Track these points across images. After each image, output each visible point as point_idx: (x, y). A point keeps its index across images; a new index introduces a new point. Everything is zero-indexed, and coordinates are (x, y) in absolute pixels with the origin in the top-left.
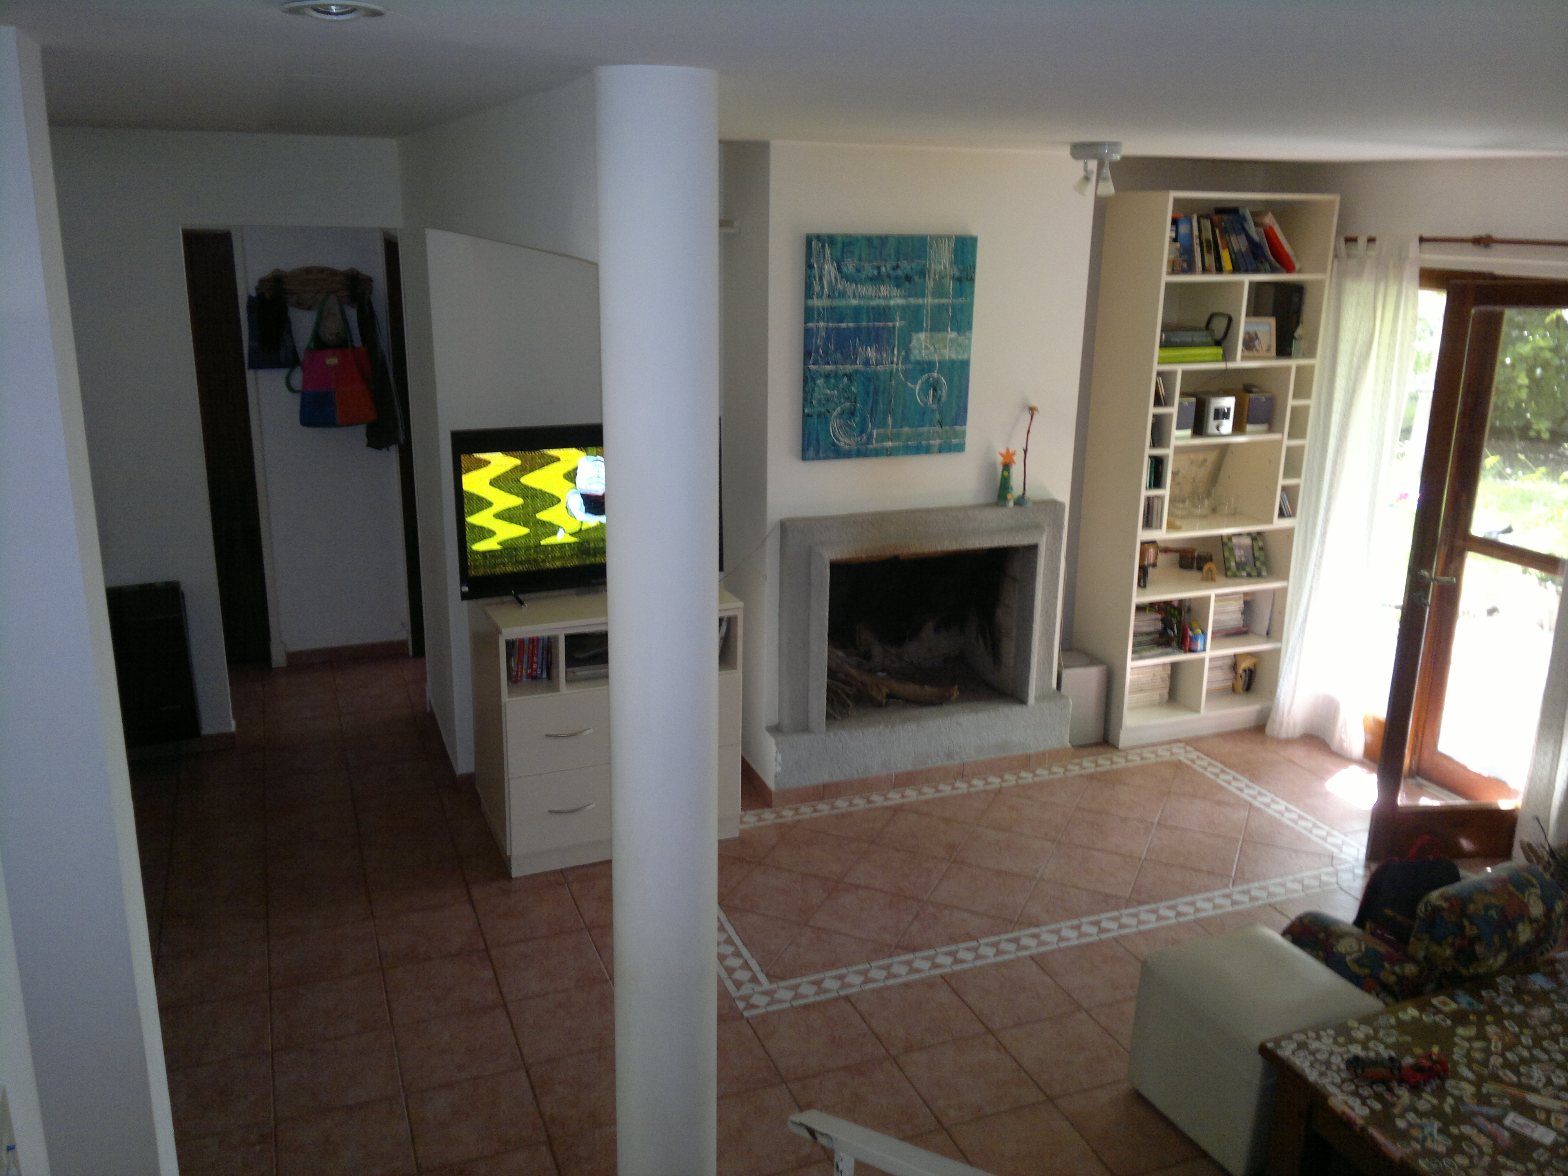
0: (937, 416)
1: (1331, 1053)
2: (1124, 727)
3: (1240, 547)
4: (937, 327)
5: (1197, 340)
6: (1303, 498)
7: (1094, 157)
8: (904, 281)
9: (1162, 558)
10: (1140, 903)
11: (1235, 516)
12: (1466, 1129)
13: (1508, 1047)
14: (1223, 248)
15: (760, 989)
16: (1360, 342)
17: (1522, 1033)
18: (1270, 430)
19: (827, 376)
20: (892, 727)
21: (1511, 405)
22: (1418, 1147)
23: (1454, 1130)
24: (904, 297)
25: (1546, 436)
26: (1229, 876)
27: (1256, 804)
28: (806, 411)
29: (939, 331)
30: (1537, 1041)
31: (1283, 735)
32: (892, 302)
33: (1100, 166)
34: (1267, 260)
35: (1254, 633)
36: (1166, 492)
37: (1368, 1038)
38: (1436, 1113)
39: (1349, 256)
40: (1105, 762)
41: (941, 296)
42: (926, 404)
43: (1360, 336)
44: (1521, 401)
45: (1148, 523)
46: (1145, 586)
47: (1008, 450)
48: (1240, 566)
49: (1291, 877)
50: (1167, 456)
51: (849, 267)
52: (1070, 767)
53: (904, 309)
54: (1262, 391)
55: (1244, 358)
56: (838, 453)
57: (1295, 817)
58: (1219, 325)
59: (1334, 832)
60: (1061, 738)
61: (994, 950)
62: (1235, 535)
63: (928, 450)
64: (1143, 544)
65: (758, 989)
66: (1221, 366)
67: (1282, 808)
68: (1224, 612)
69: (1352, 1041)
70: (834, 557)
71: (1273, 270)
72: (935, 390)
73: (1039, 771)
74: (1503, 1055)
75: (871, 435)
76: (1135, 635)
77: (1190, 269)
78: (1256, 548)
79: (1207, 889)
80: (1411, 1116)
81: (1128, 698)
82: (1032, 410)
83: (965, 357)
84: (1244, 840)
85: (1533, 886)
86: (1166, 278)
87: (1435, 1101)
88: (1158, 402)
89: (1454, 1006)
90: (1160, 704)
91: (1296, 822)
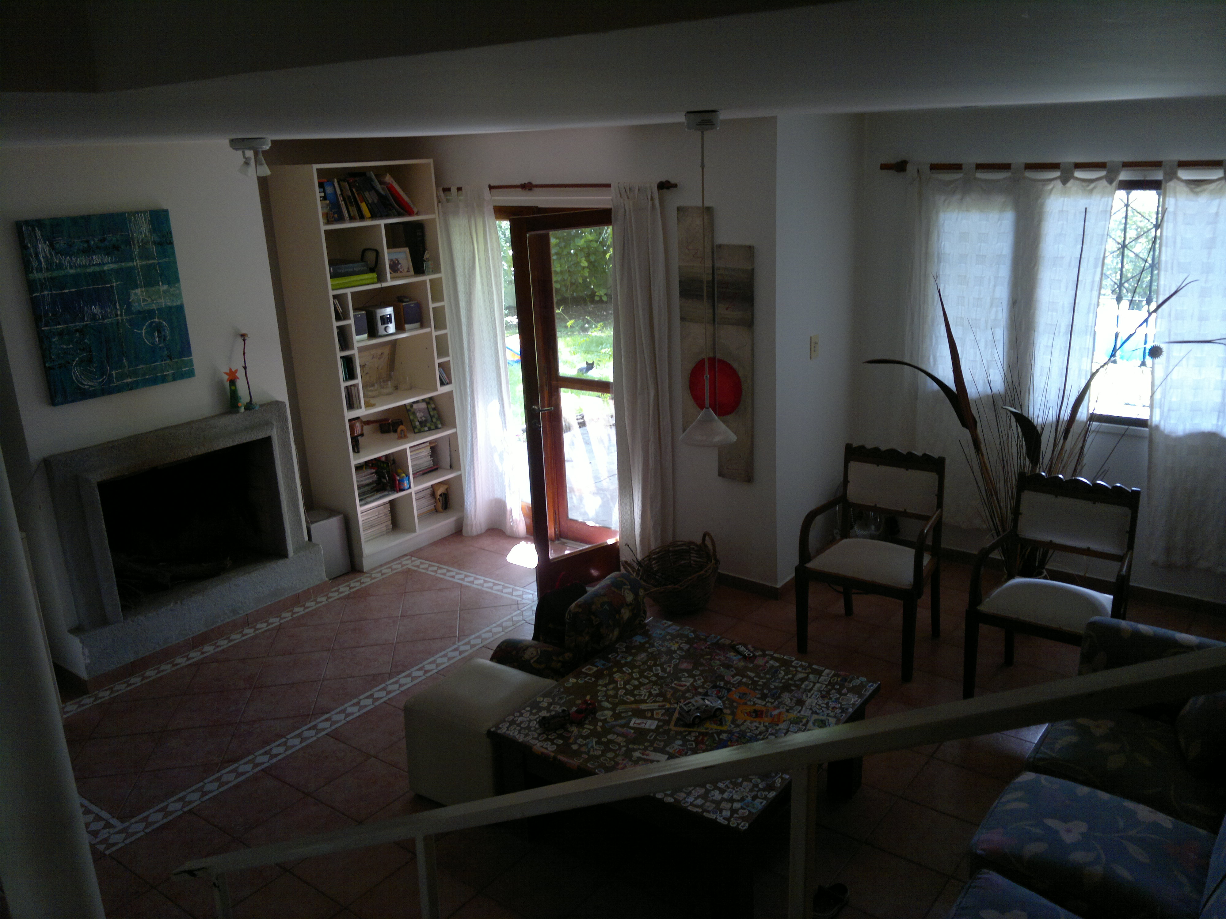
0: (166, 353)
1: (530, 721)
2: (364, 555)
3: (420, 411)
4: (150, 283)
5: (357, 269)
6: (454, 370)
7: (250, 149)
8: (113, 250)
9: (366, 428)
10: (398, 673)
11: (412, 389)
12: (610, 737)
13: (626, 683)
14: (361, 203)
15: (116, 830)
16: (467, 259)
17: (633, 672)
18: (422, 326)
19: (61, 334)
20: (181, 603)
21: (581, 281)
22: (587, 756)
23: (604, 740)
24: (116, 262)
25: (605, 299)
26: (456, 637)
27: (465, 583)
28: (47, 365)
29: (153, 286)
30: (642, 675)
31: (475, 533)
32: (106, 268)
33: (256, 154)
34: (394, 207)
35: (441, 468)
36: (359, 381)
37: (550, 704)
38: (594, 733)
39: (448, 201)
40: (355, 584)
41: (147, 258)
42: (153, 344)
43: (466, 255)
44: (586, 278)
45: (351, 406)
46: (358, 452)
47: (231, 370)
48: (423, 423)
49: (494, 625)
50: (354, 355)
51: (61, 244)
52: (331, 595)
53: (118, 272)
54: (411, 300)
55: (393, 278)
56: (85, 395)
57: (490, 585)
58: (371, 256)
59: (516, 588)
60: (321, 575)
61: (299, 740)
62: (414, 403)
63: (164, 380)
64: (350, 421)
65: (112, 831)
66: (378, 286)
67: (481, 582)
68: (418, 458)
69: (540, 709)
70: (99, 480)
71: (399, 215)
72: (159, 332)
73: (308, 604)
74: (624, 688)
75: (111, 375)
76: (359, 488)
77: (340, 219)
78: (431, 410)
79: (442, 649)
80: (580, 741)
81: (363, 535)
82: (243, 336)
83: (179, 303)
84: (461, 610)
85: (625, 584)
86: (324, 228)
87: (592, 727)
88: (338, 318)
89: (595, 669)
90: (388, 533)
91: (491, 588)
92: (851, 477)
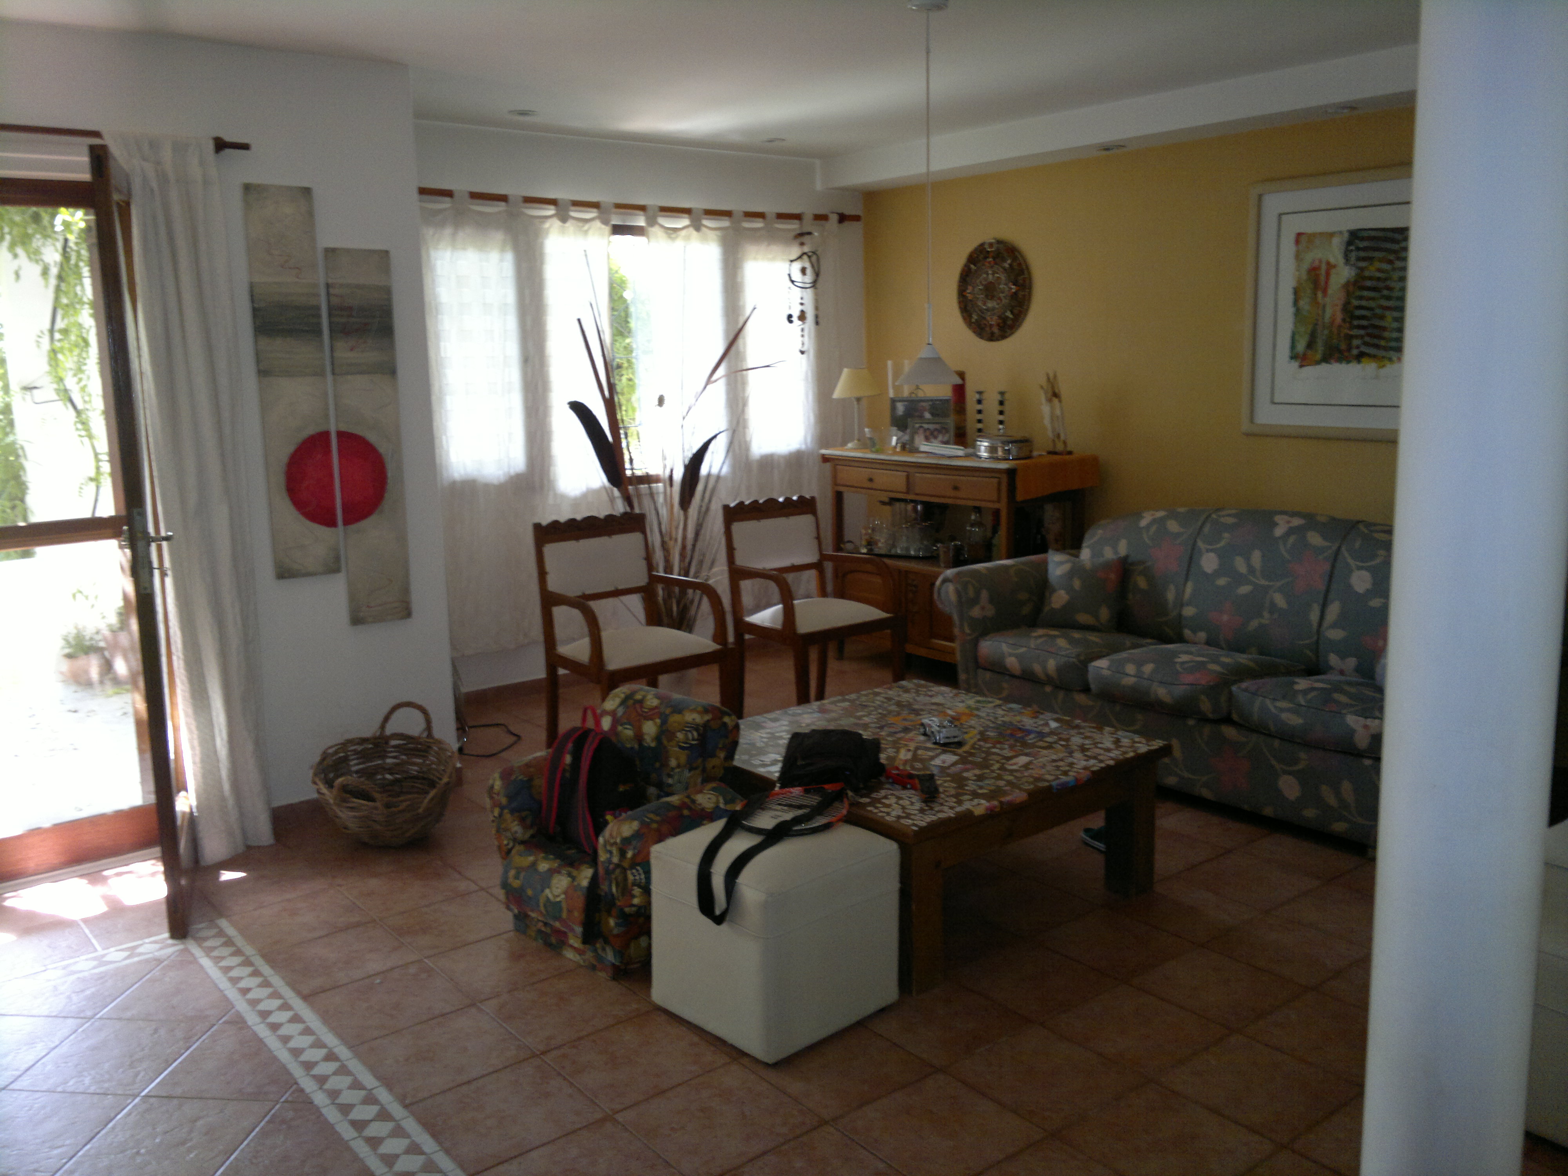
92: (548, 567)
